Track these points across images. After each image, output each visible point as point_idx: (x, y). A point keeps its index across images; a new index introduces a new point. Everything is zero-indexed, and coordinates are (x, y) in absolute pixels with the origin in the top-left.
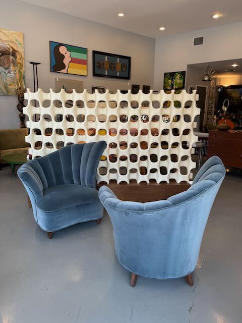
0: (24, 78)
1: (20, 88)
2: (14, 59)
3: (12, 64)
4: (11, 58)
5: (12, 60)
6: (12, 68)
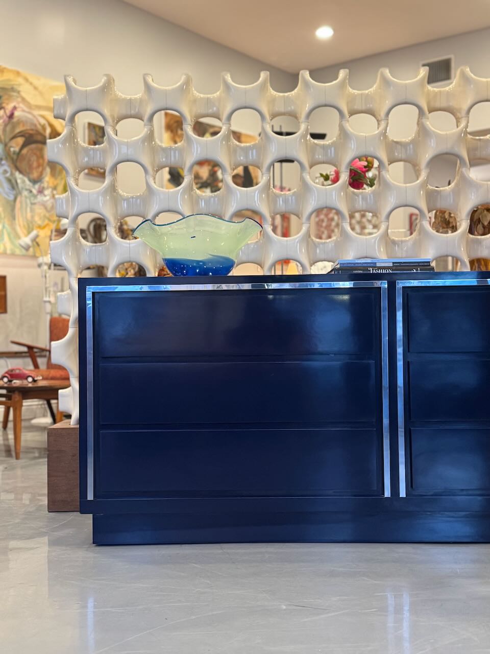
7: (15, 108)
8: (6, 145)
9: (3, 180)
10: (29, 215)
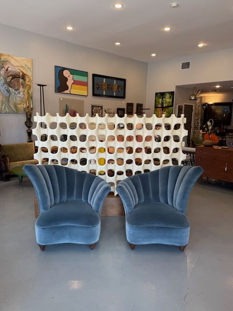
0: (32, 98)
1: (28, 107)
2: (24, 82)
3: (21, 86)
4: (21, 80)
5: (22, 82)
6: (21, 89)
7: (8, 67)
8: (5, 79)
9: (5, 90)
10: (15, 101)
